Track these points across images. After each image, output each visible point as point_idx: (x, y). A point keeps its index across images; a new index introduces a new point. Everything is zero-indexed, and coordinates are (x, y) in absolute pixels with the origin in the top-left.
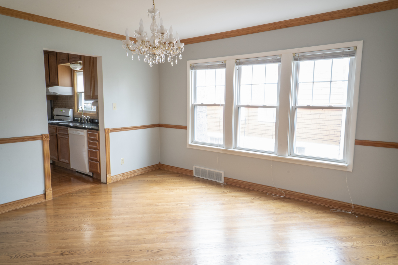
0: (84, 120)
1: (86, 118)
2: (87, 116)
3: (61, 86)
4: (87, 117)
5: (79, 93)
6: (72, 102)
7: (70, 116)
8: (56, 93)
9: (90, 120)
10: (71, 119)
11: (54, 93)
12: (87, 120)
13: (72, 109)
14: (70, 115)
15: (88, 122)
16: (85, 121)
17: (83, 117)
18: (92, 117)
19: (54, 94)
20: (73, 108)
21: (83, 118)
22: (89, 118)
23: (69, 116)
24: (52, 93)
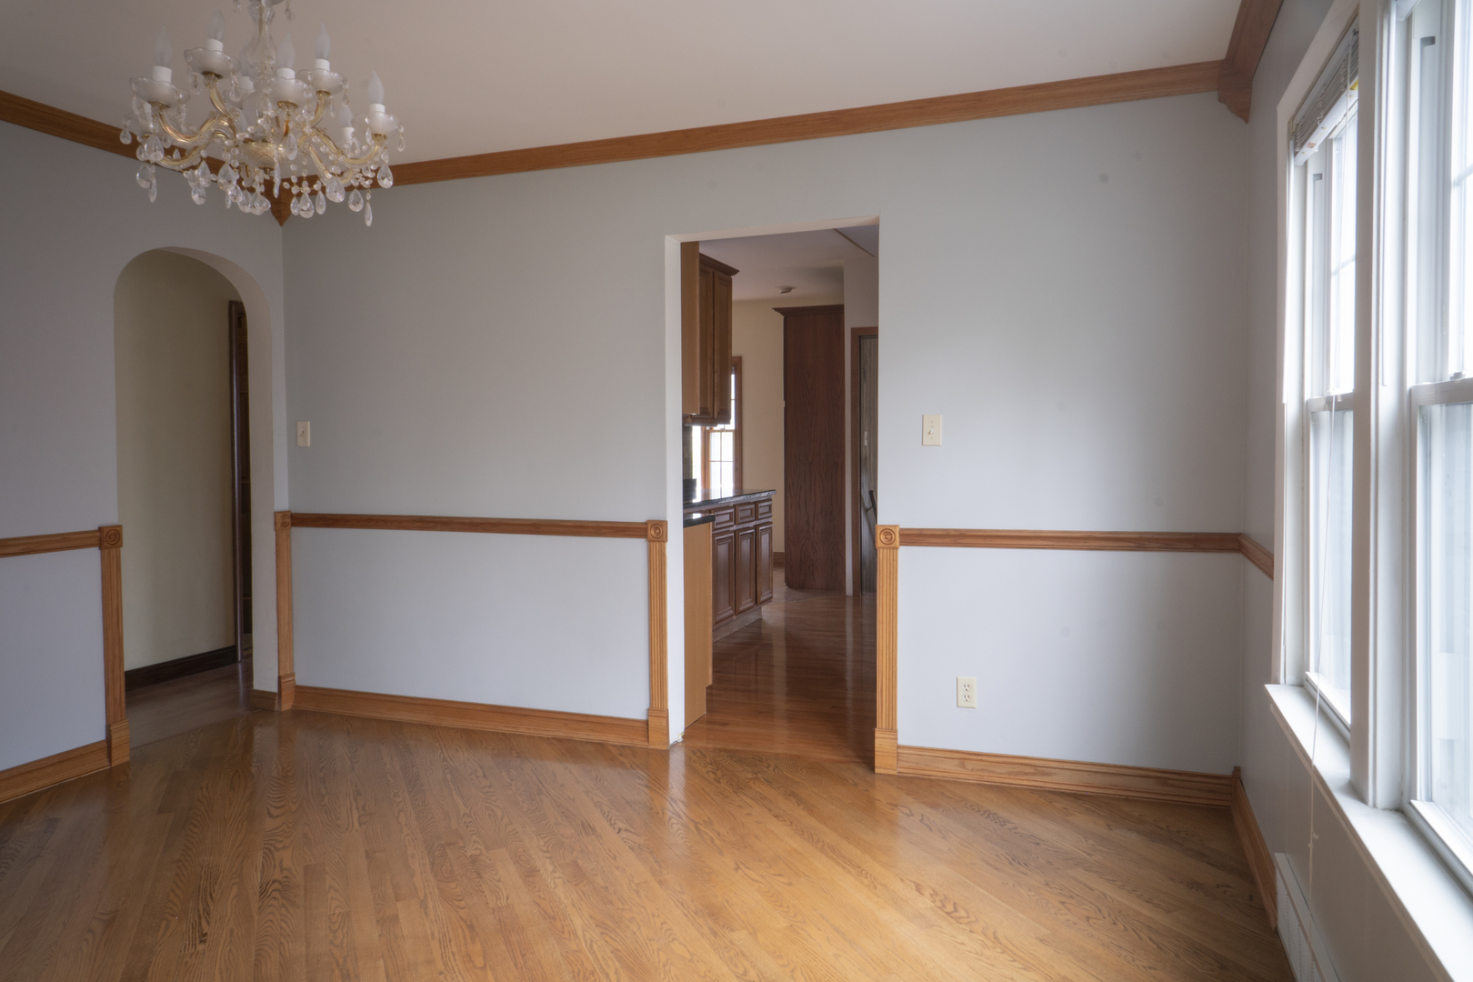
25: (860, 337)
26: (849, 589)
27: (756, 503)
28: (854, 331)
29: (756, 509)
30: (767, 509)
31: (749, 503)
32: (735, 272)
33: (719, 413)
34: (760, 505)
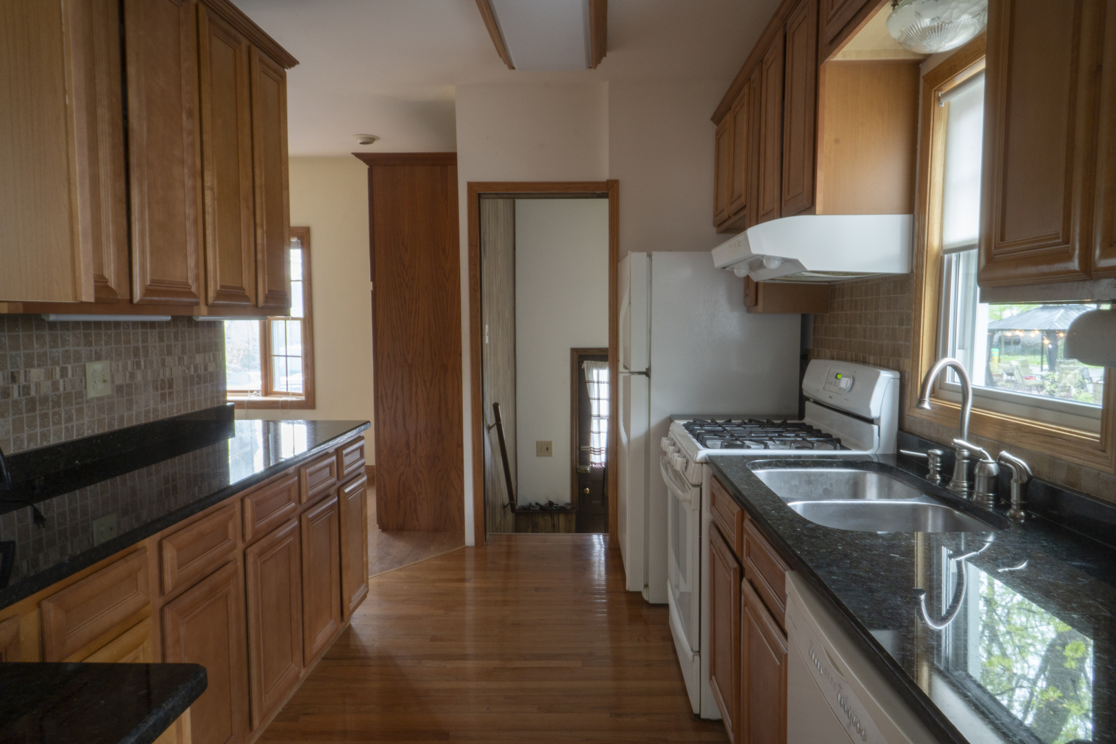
0: (971, 478)
1: (993, 467)
2: (1004, 453)
3: (832, 210)
4: (999, 460)
5: (954, 256)
6: (901, 324)
7: (879, 419)
8: (795, 263)
9: (1024, 488)
10: (878, 441)
11: (785, 261)
12: (999, 485)
13: (897, 375)
14: (874, 413)
15: (1008, 506)
16: (981, 487)
17: (969, 449)
18: (1054, 462)
19: (789, 271)
20: (907, 364)
21: (966, 453)
22: (1021, 470)
23: (871, 421)
24: (774, 265)
25: (479, 195)
26: (470, 538)
27: (338, 451)
28: (471, 186)
29: (340, 462)
30: (357, 455)
31: (326, 455)
32: (292, 62)
33: (267, 298)
34: (345, 452)
